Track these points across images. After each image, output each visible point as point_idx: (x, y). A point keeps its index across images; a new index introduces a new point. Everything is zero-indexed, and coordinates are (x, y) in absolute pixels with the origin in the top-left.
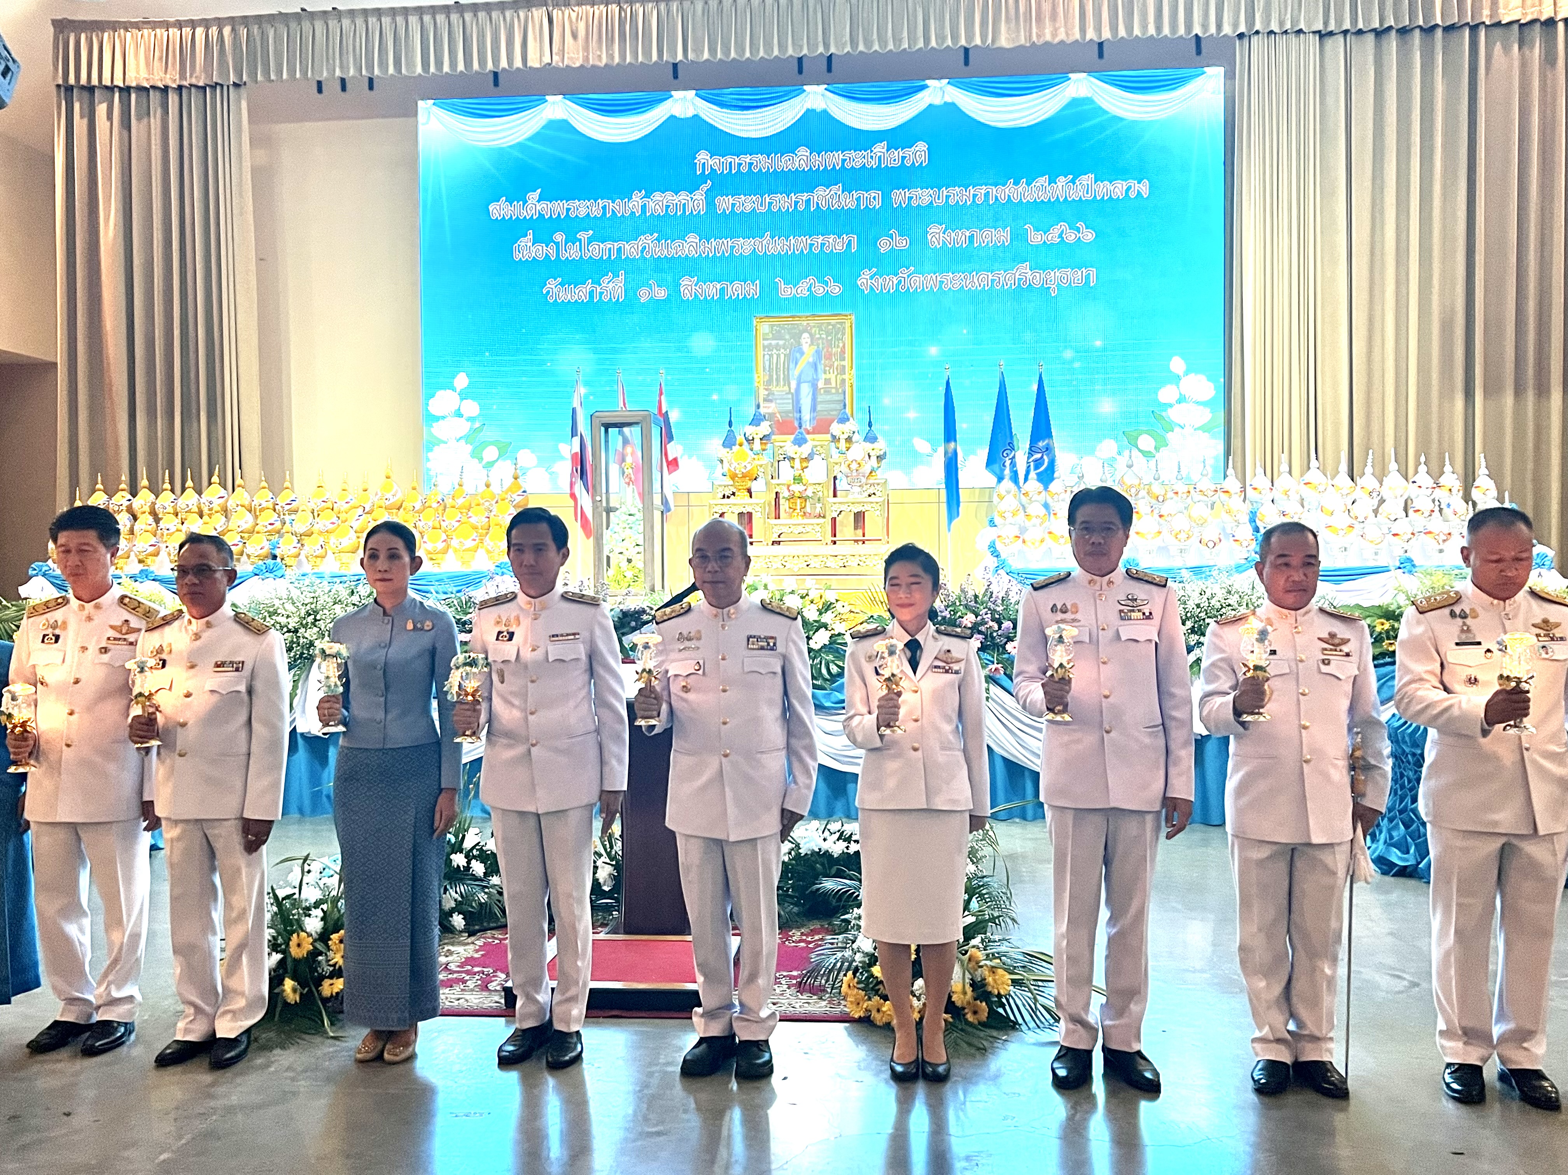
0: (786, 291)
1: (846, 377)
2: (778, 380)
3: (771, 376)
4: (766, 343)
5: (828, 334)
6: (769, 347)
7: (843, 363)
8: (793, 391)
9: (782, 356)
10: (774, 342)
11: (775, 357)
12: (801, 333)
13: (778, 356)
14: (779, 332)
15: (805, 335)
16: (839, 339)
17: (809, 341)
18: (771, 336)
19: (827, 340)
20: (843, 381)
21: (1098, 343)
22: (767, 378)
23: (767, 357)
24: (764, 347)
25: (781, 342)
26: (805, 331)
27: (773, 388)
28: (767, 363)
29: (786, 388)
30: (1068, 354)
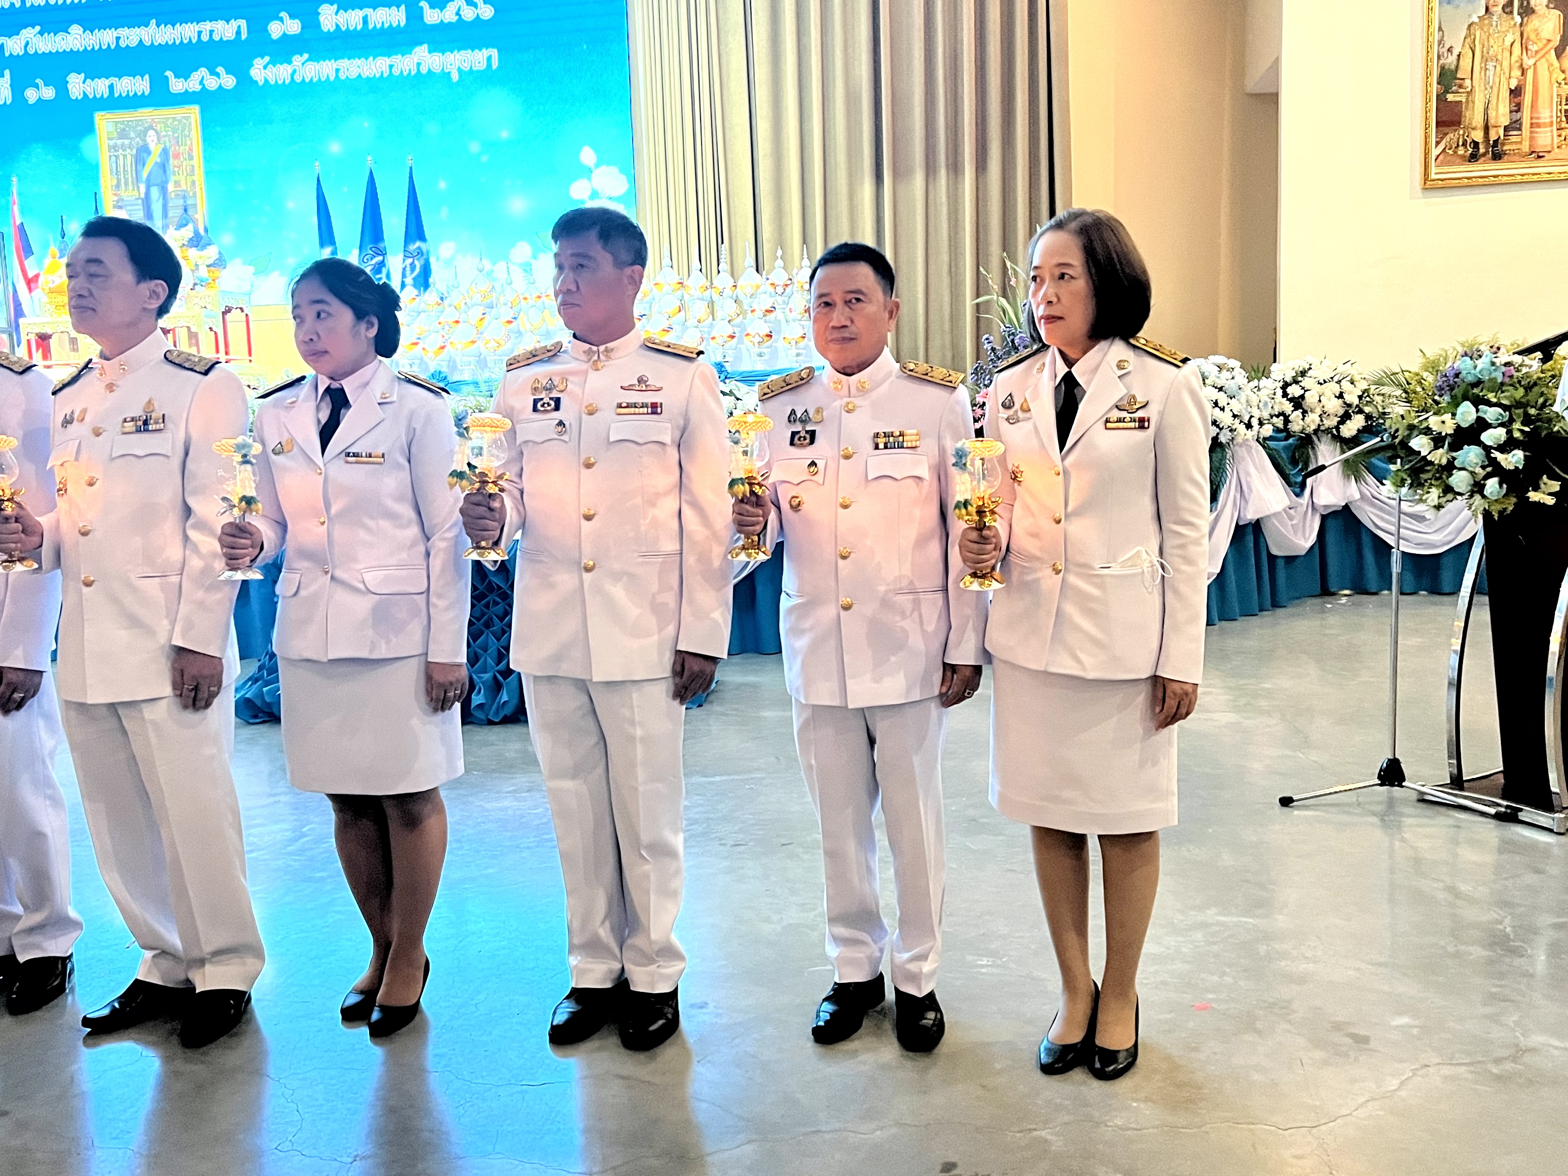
0: (177, 85)
1: (195, 178)
2: (126, 184)
3: (119, 180)
4: (112, 143)
5: (175, 130)
6: (114, 148)
7: (191, 162)
8: (143, 196)
9: (129, 157)
10: (119, 142)
11: (121, 157)
12: (147, 130)
13: (125, 156)
14: (124, 130)
15: (151, 133)
16: (186, 136)
17: (155, 138)
18: (115, 135)
19: (174, 138)
20: (193, 182)
21: (505, 134)
22: (115, 182)
23: (113, 158)
24: (110, 148)
25: (127, 142)
26: (151, 127)
27: (123, 193)
28: (114, 165)
29: (136, 193)
30: (474, 147)
